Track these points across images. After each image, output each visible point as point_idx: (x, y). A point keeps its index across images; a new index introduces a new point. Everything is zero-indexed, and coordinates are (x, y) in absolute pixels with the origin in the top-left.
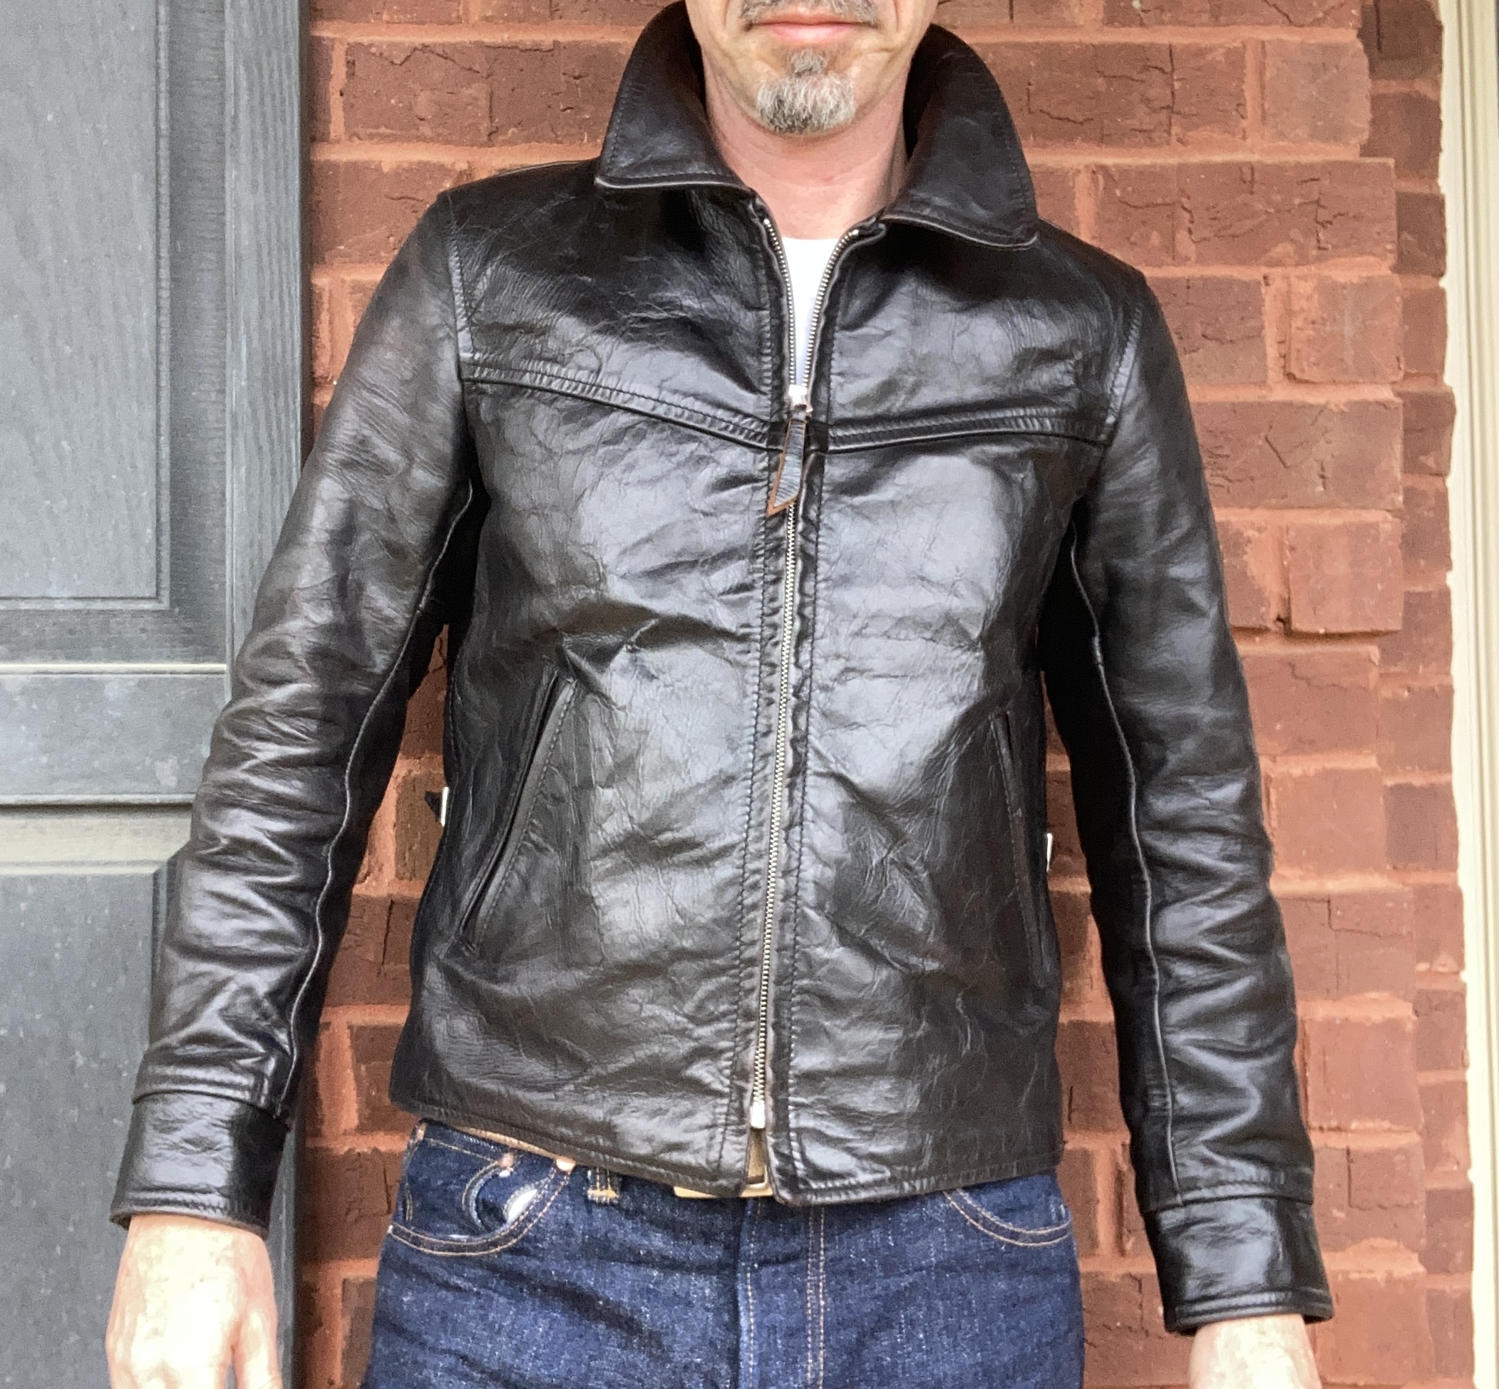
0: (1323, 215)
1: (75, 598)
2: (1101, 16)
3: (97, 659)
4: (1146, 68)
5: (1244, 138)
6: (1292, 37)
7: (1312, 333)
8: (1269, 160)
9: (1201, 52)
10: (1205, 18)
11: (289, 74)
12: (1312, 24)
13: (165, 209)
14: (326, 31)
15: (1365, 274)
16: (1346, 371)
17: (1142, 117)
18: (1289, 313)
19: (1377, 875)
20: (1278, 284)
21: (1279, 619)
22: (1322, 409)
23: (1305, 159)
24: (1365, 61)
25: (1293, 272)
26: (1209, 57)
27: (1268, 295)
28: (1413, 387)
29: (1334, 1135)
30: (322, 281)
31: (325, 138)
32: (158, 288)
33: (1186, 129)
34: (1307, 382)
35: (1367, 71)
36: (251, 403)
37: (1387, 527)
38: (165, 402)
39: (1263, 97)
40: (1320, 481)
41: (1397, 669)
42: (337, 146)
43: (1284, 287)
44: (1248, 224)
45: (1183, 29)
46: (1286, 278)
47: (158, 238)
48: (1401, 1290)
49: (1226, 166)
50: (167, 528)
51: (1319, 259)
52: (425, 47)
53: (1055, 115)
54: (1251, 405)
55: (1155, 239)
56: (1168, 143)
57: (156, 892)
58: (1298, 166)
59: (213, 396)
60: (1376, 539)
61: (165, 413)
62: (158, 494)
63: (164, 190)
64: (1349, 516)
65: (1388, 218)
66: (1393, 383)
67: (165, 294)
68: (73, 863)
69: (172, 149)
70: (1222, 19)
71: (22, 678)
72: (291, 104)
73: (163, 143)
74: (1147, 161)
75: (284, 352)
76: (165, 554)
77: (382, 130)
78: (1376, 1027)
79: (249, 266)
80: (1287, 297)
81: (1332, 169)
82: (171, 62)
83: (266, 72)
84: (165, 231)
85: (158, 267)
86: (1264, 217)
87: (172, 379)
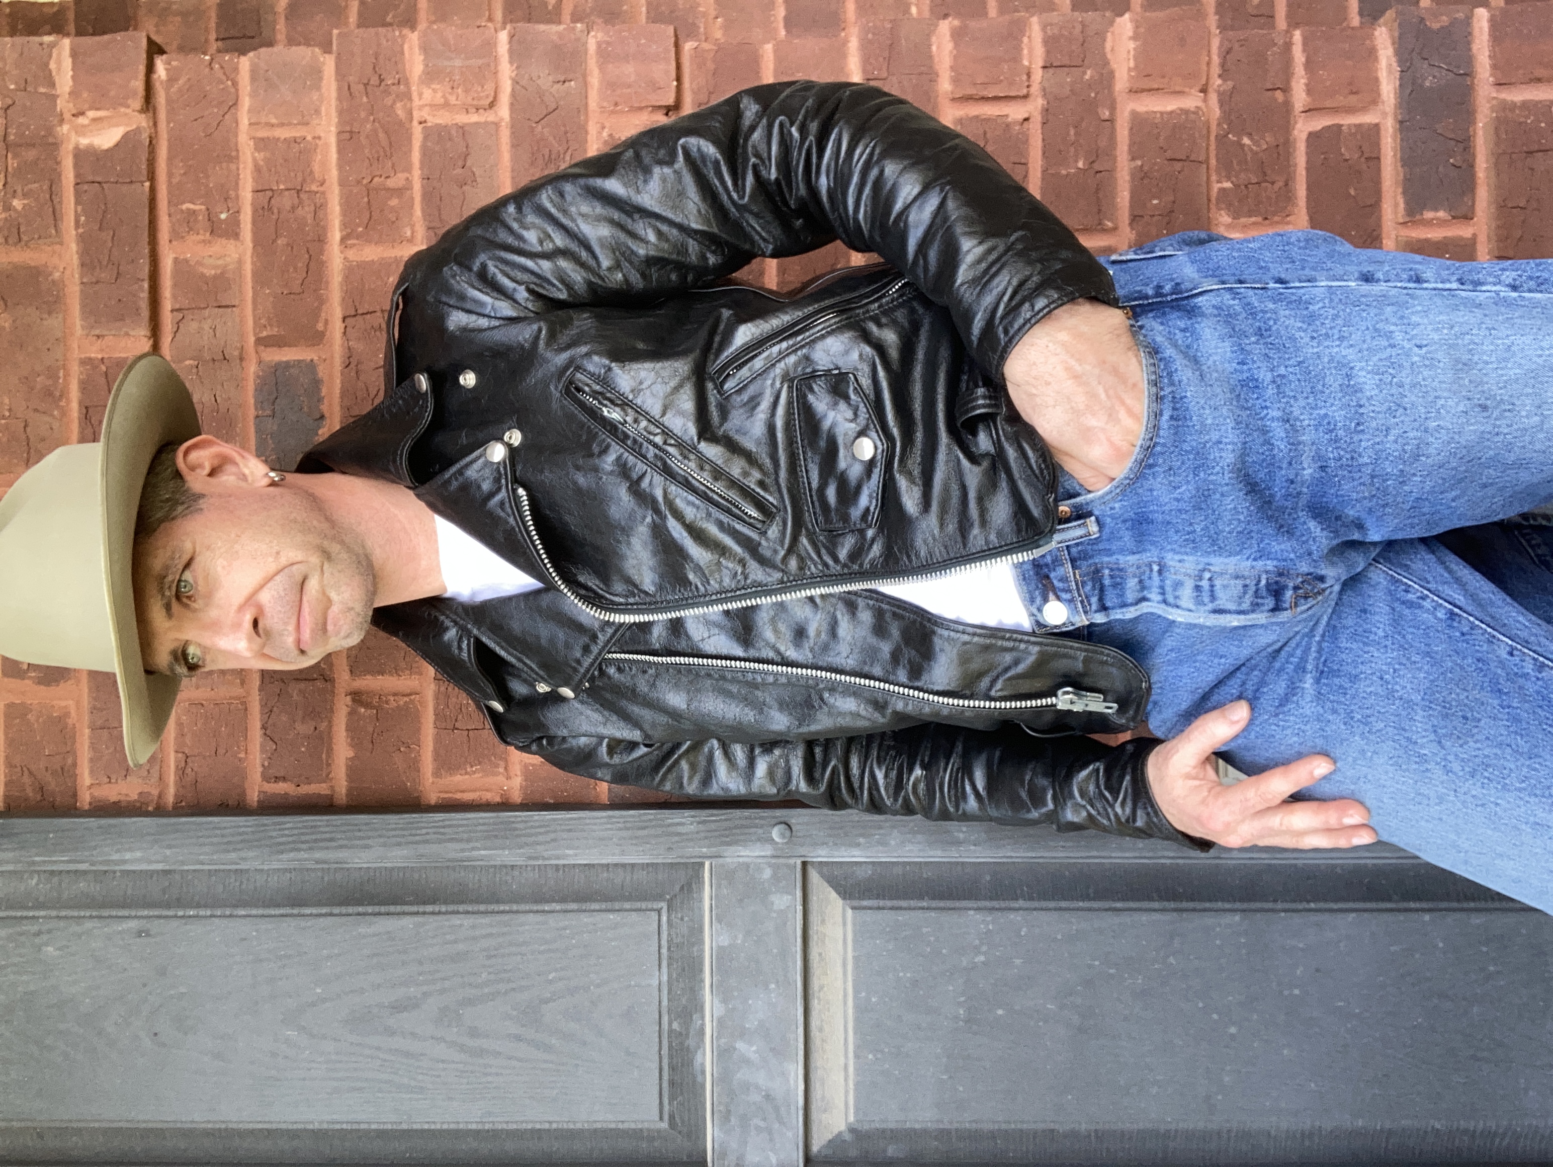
0: (374, 80)
1: (660, 966)
2: (232, 241)
3: (702, 951)
4: (270, 209)
5: (319, 138)
6: (246, 102)
7: (460, 90)
8: (335, 120)
9: (257, 169)
10: (233, 167)
11: (285, 823)
12: (237, 90)
13: (383, 909)
14: (253, 797)
15: (417, 50)
16: (489, 65)
17: (306, 212)
18: (446, 105)
19: (850, 45)
20: (425, 114)
21: (667, 114)
22: (515, 82)
23: (334, 94)
24: (263, 50)
25: (416, 102)
26: (262, 163)
27: (432, 121)
28: (499, 15)
29: (1033, 78)
30: (433, 798)
31: (331, 797)
32: (439, 913)
33: (313, 180)
34: (496, 92)
35: (270, 49)
36: (521, 847)
37: (600, 35)
38: (523, 907)
39: (289, 124)
40: (567, 84)
41: (702, 25)
42: (337, 789)
43: (427, 109)
44: (382, 135)
45: (241, 183)
46: (421, 108)
47: (404, 913)
48: (1142, 30)
49: (339, 152)
50: (609, 905)
51: (407, 84)
52: (264, 727)
53: (304, 275)
54: (513, 133)
55: (394, 202)
56: (323, 193)
57: (865, 908)
58: (339, 99)
59: (516, 873)
60: (608, 43)
61: (527, 907)
62: (585, 911)
63: (370, 909)
64: (592, 64)
65: (377, 34)
66: (496, 31)
67: (443, 909)
68: (844, 965)
69: (340, 904)
70: (234, 154)
71: (716, 1001)
72: (307, 821)
73: (336, 910)
74: (337, 209)
75: (484, 824)
76: (627, 905)
77: (324, 756)
78: (956, 45)
79: (423, 849)
80: (434, 106)
81: (340, 74)
82: (278, 906)
83: (284, 839)
84: (399, 908)
85: (424, 913)
86: (377, 124)
87: (503, 903)
